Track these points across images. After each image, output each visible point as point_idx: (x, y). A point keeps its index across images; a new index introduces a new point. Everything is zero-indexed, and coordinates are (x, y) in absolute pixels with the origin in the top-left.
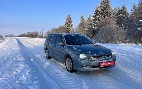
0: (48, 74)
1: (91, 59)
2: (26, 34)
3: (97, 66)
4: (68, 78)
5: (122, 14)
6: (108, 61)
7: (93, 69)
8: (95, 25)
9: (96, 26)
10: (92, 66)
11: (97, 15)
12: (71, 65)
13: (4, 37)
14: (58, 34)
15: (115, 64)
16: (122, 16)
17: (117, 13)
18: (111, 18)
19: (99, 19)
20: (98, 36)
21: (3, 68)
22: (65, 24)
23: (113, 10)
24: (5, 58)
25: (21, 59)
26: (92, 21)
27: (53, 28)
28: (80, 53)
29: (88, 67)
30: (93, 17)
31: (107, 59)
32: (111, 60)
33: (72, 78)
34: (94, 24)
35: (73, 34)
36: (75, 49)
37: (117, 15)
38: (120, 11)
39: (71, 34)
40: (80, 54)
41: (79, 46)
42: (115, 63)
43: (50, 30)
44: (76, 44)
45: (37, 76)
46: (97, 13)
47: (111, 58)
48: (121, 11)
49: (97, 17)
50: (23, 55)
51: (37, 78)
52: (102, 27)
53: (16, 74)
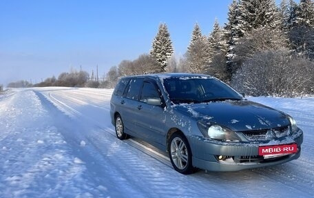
0: (129, 180)
1: (238, 138)
2: (57, 78)
3: (255, 157)
4: (181, 189)
5: (303, 17)
6: (283, 142)
7: (244, 164)
8: (231, 48)
9: (234, 51)
10: (242, 157)
11: (236, 23)
12: (185, 154)
13: (4, 89)
14: (147, 77)
15: (300, 150)
16: (303, 23)
17: (289, 15)
18: (274, 28)
19: (240, 32)
20: (243, 77)
21: (17, 166)
22: (153, 50)
23: (279, 7)
24: (18, 140)
25: (57, 142)
26: (223, 39)
27: (124, 61)
28: (209, 123)
29: (231, 160)
30: (225, 28)
31: (281, 139)
32: (290, 140)
33: (190, 190)
34: (228, 47)
35: (185, 76)
36: (195, 114)
37: (289, 21)
38: (295, 11)
39: (180, 76)
40: (210, 126)
41: (203, 105)
42: (299, 148)
43: (115, 67)
44: (196, 102)
45: (103, 185)
46: (235, 18)
47: (291, 135)
48: (299, 9)
49: (237, 27)
50: (59, 131)
51: (105, 189)
52: (251, 53)
53: (53, 179)
